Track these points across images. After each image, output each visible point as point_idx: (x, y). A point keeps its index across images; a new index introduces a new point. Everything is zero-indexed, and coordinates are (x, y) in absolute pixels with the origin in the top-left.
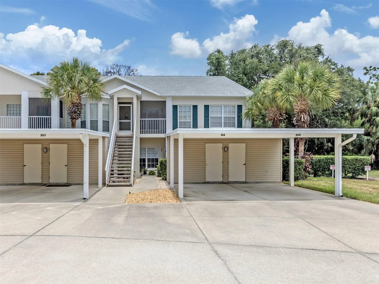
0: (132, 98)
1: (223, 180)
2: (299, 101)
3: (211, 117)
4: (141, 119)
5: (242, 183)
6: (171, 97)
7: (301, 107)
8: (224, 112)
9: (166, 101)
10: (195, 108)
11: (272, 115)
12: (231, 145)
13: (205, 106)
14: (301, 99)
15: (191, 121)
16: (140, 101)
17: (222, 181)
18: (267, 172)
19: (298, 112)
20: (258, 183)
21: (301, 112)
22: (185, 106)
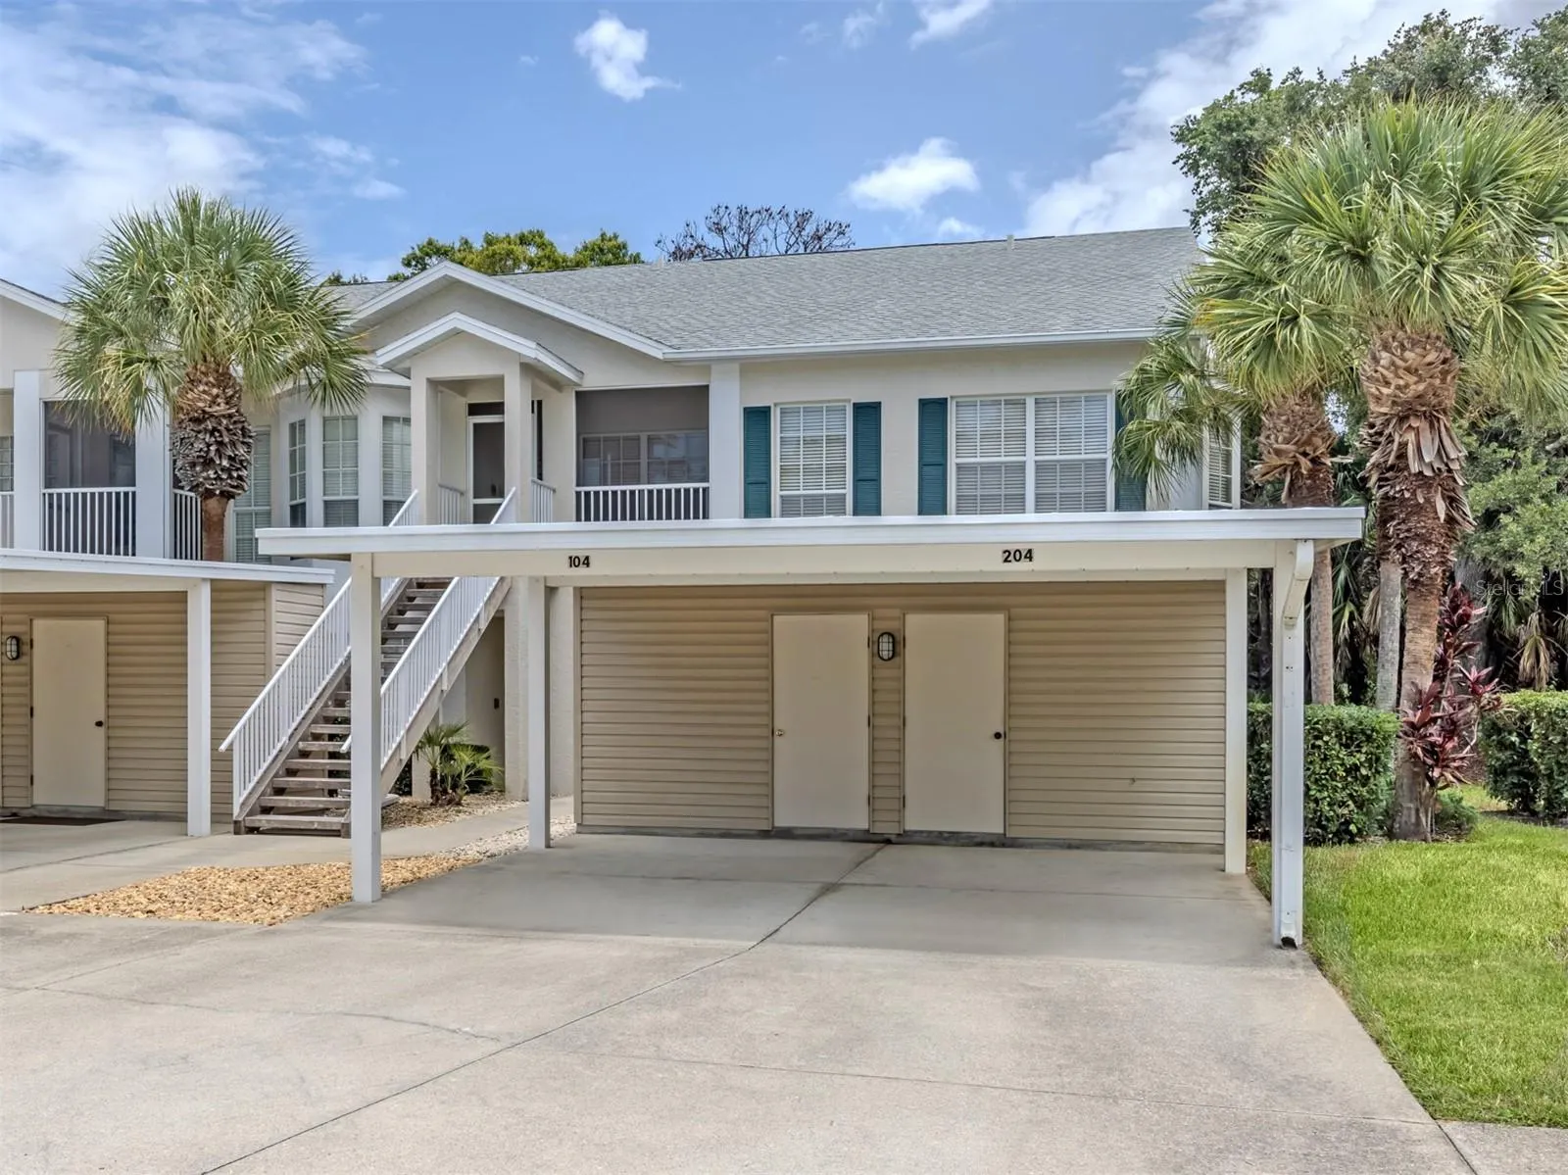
0: (498, 382)
1: (872, 822)
2: (1386, 347)
3: (959, 467)
4: (579, 489)
5: (981, 844)
6: (736, 366)
7: (1398, 387)
8: (1037, 434)
9: (707, 387)
10: (868, 415)
11: (1280, 439)
12: (916, 625)
13: (924, 404)
14: (1400, 333)
15: (845, 495)
16: (577, 393)
17: (865, 826)
18: (1137, 786)
19: (1386, 414)
20: (1078, 847)
21: (1402, 419)
22: (811, 410)
